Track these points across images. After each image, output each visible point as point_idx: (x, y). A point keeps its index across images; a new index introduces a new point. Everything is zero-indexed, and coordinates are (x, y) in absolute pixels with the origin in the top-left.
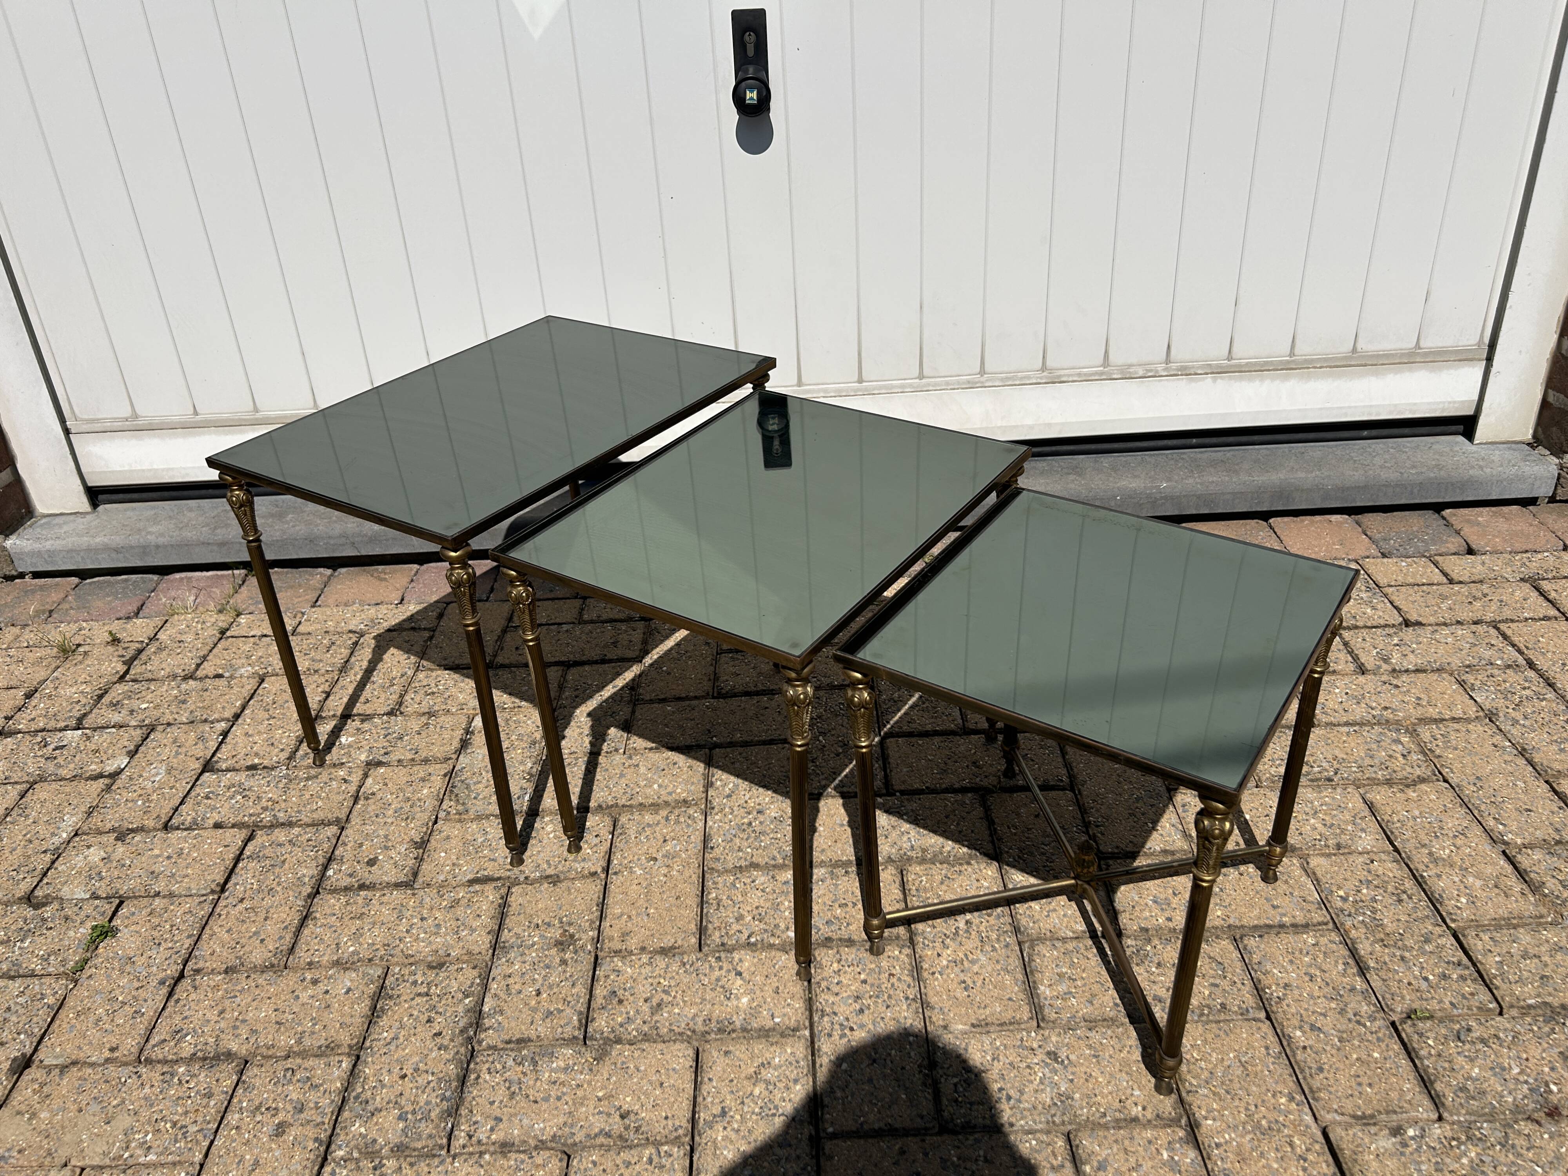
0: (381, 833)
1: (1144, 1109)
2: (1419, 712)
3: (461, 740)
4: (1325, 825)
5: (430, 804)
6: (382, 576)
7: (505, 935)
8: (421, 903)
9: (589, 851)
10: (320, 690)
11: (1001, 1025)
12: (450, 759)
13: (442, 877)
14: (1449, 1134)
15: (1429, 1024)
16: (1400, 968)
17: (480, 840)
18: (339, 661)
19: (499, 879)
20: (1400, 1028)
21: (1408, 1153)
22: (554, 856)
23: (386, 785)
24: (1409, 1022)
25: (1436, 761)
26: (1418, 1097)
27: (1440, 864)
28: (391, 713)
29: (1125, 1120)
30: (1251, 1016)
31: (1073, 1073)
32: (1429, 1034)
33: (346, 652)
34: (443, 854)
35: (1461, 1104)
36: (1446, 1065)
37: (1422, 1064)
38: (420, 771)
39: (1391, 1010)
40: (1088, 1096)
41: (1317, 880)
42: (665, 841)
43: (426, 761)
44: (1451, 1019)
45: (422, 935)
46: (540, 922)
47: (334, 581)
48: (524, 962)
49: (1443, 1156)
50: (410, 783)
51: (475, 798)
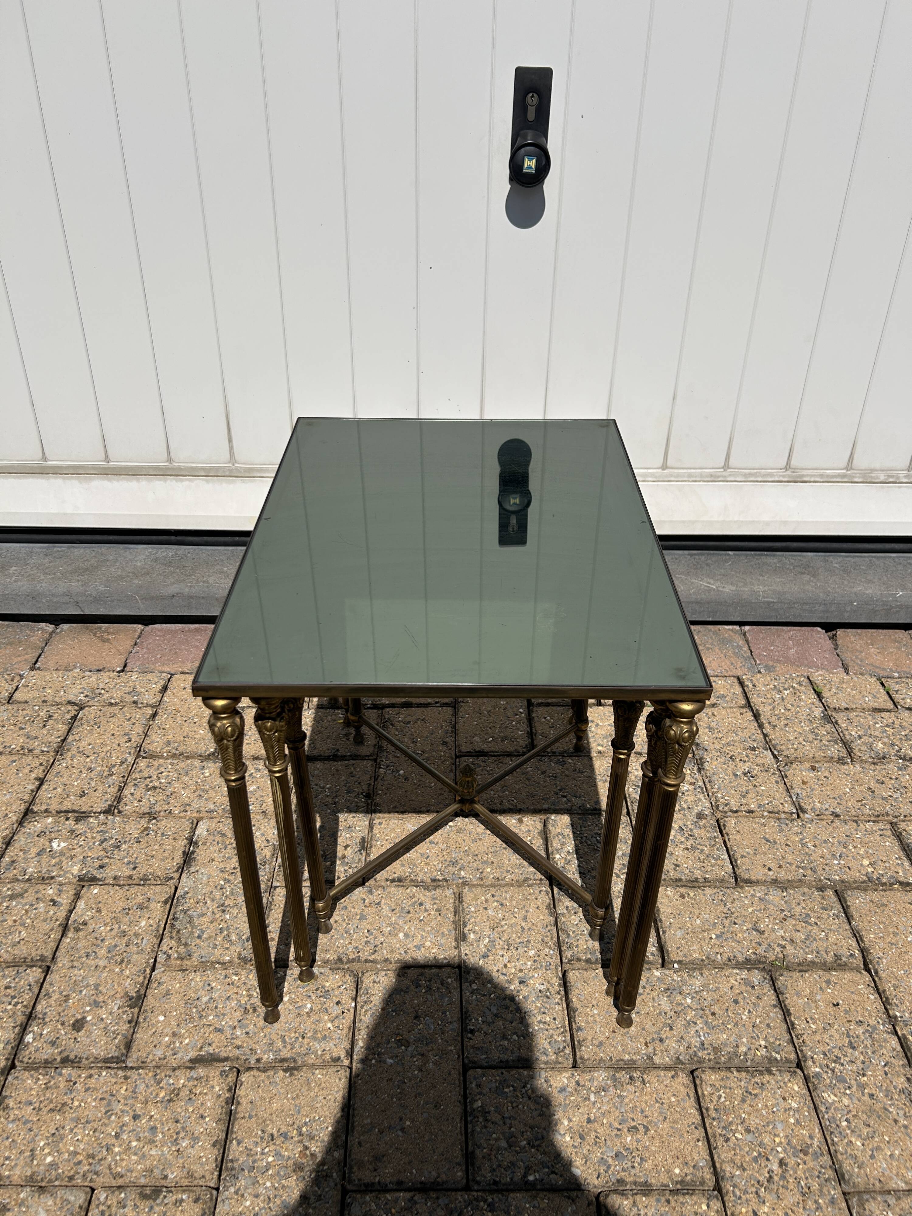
0: (92, 981)
3: (184, 852)
5: (148, 942)
6: (105, 636)
7: (235, 1150)
8: (134, 1092)
9: (329, 1025)
10: (33, 775)
12: (172, 878)
13: (159, 1053)
17: (205, 999)
18: (55, 739)
19: (226, 1059)
22: (289, 1030)
23: (99, 911)
28: (108, 811)
33: (64, 728)
34: (161, 1018)
38: (138, 895)
42: (417, 1017)
43: (145, 880)
45: (134, 1144)
46: (275, 1131)
47: (55, 638)
48: (257, 1196)
50: (126, 911)
51: (199, 937)
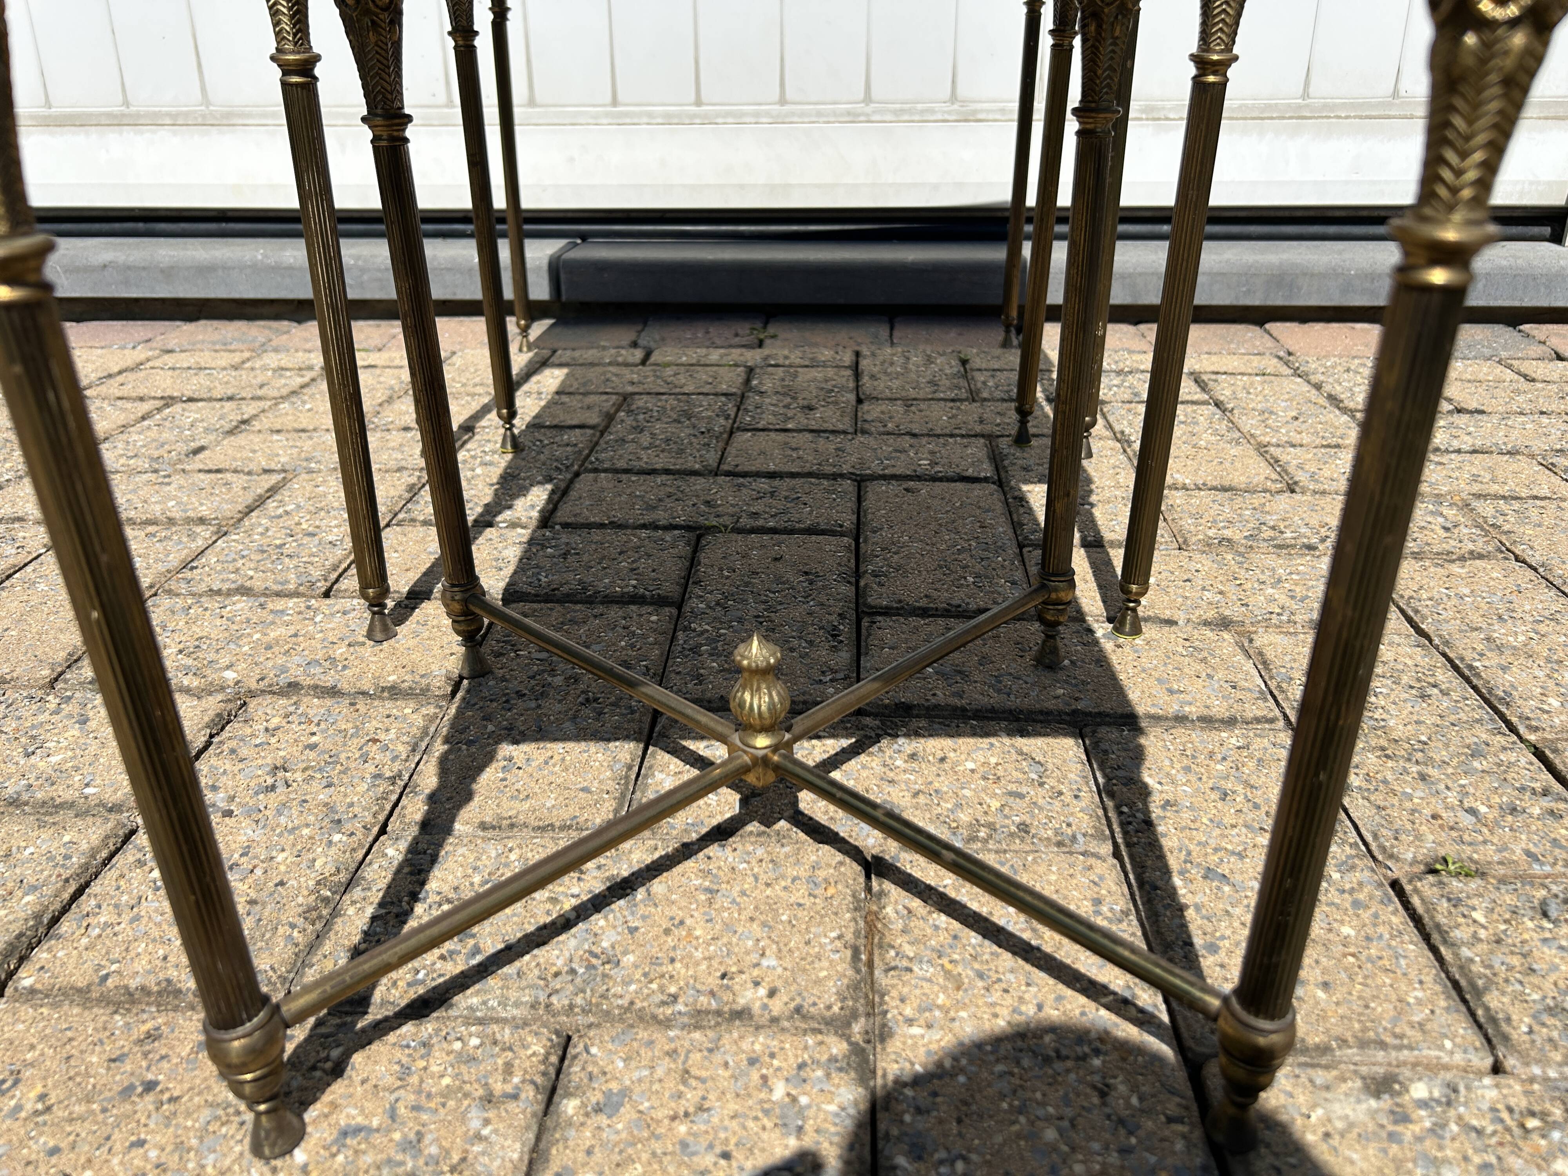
1: (772, 993)
2: (1476, 488)
4: (1292, 597)
11: (542, 829)
14: (1521, 1103)
15: (1474, 884)
16: (1419, 793)
20: (1408, 888)
21: (1408, 1136)
24: (1431, 878)
25: (1504, 538)
26: (1443, 1018)
27: (1508, 652)
29: (718, 1013)
30: (1080, 847)
31: (644, 918)
32: (1475, 902)
35: (1551, 1040)
36: (1515, 961)
37: (1456, 955)
39: (1391, 856)
40: (655, 961)
41: (1265, 663)
44: (1528, 879)
49: (1501, 1151)
